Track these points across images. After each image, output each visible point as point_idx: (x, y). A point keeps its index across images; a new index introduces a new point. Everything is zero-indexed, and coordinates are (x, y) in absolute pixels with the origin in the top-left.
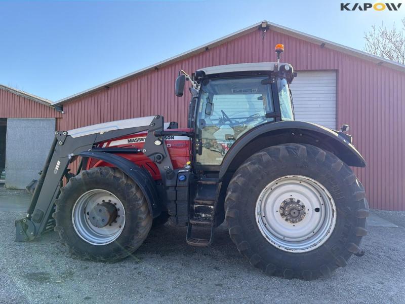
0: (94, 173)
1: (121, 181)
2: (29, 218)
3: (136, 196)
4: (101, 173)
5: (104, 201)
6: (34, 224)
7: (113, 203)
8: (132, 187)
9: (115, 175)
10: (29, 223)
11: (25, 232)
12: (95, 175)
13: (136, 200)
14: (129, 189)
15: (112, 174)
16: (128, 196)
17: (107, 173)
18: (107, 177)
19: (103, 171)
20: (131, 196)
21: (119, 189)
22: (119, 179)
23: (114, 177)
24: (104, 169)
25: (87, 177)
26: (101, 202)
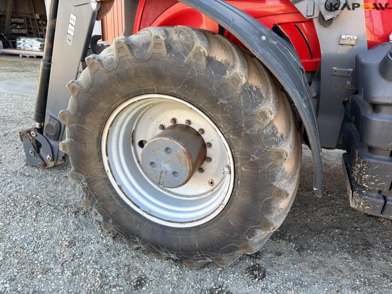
0: (148, 44)
1: (229, 75)
2: (40, 130)
3: (273, 127)
4: (169, 46)
5: (174, 120)
6: (49, 143)
7: (197, 129)
8: (261, 96)
9: (213, 55)
10: (40, 138)
11: (38, 152)
12: (150, 50)
13: (273, 138)
14: (255, 105)
15: (203, 49)
16: (249, 125)
17: (189, 47)
18: (186, 60)
19: (175, 37)
20: (257, 127)
21: (221, 101)
22: (222, 68)
23: (210, 60)
24: (178, 34)
25: (130, 57)
26: (168, 124)
